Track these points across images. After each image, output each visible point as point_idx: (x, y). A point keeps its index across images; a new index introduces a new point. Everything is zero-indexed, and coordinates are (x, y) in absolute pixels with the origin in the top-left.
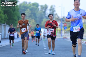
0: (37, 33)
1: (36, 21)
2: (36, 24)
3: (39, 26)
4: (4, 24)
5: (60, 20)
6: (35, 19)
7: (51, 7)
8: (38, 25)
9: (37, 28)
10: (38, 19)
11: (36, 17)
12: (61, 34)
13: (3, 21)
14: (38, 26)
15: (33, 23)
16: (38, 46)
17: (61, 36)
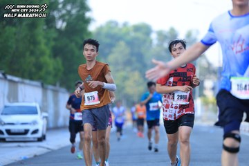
0: (151, 109)
4: (55, 85)
5: (214, 72)
7: (189, 35)
13: (50, 78)
15: (135, 81)
16: (156, 150)
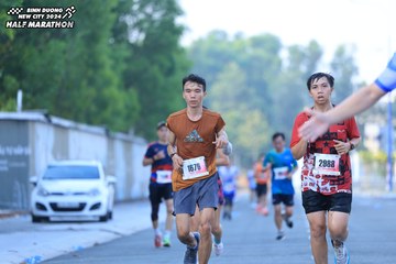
0: (277, 177)
1: (269, 119)
2: (272, 132)
3: (283, 143)
4: (126, 132)
5: (381, 111)
6: (263, 110)
7: (340, 52)
8: (280, 138)
9: (274, 151)
10: (277, 110)
11: (269, 102)
12: (388, 177)
13: (120, 122)
14: (280, 143)
17: (387, 187)
